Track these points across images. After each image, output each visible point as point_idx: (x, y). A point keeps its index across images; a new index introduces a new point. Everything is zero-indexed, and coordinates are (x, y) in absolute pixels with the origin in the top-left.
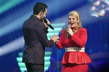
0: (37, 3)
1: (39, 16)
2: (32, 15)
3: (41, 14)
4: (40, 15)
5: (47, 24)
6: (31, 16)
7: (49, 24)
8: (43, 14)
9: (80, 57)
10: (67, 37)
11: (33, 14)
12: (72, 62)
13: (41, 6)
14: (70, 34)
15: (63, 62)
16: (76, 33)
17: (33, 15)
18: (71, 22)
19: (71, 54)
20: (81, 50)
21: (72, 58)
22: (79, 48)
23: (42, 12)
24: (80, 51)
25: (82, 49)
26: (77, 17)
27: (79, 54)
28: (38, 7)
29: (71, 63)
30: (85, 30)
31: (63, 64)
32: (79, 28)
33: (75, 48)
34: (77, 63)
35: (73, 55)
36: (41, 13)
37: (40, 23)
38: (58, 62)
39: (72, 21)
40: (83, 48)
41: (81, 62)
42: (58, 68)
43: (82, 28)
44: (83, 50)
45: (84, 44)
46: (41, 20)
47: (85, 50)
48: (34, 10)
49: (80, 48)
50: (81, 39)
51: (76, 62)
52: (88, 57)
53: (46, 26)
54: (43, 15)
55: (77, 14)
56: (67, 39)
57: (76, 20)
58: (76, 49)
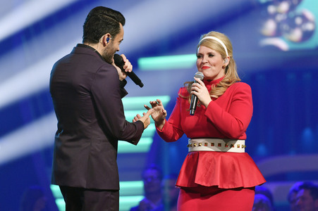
0: (97, 9)
1: (99, 48)
2: (79, 45)
3: (106, 42)
4: (104, 45)
5: (123, 70)
6: (75, 46)
7: (130, 71)
8: (113, 40)
9: (229, 168)
10: (191, 109)
11: (84, 41)
12: (207, 183)
13: (107, 19)
14: (201, 100)
15: (182, 181)
16: (219, 96)
17: (81, 43)
18: (204, 64)
19: (205, 158)
20: (232, 146)
21: (207, 170)
22: (226, 142)
23: (108, 35)
24: (232, 150)
25: (235, 145)
26: (222, 50)
27: (228, 160)
28: (98, 19)
29: (204, 184)
30: (246, 88)
31: (182, 188)
32: (229, 83)
33: (217, 141)
34: (222, 185)
35: (211, 161)
36: (106, 37)
37: (103, 68)
38: (166, 182)
39: (205, 61)
40: (241, 143)
41: (233, 183)
42: (167, 200)
43: (238, 81)
44: (239, 147)
45: (241, 131)
46: (106, 59)
47: (247, 147)
48: (84, 27)
49: (231, 142)
50: (232, 115)
51: (217, 182)
52: (255, 169)
53: (122, 76)
54: (112, 43)
55: (222, 40)
56: (192, 115)
57: (217, 57)
58: (220, 145)
